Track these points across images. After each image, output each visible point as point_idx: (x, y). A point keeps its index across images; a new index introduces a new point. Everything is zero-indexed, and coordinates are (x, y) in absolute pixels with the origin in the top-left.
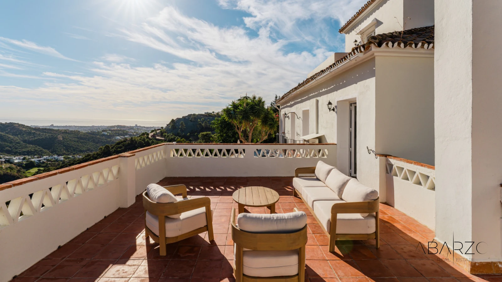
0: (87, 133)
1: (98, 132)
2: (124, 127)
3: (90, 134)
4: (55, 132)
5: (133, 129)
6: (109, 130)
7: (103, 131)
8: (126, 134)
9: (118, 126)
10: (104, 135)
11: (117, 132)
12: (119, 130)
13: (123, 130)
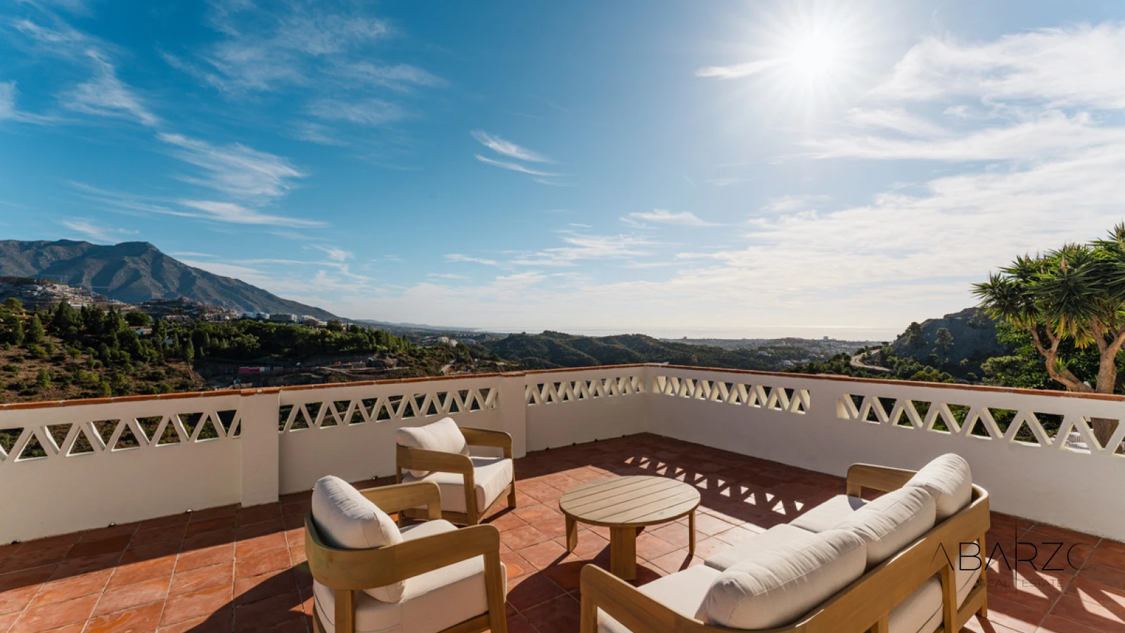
0: (734, 352)
1: (752, 351)
2: (801, 341)
3: (739, 354)
4: (688, 349)
5: (820, 346)
6: (772, 348)
7: (761, 348)
8: (804, 356)
9: (788, 340)
10: (761, 356)
11: (787, 352)
12: (789, 348)
13: (798, 348)
